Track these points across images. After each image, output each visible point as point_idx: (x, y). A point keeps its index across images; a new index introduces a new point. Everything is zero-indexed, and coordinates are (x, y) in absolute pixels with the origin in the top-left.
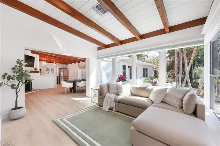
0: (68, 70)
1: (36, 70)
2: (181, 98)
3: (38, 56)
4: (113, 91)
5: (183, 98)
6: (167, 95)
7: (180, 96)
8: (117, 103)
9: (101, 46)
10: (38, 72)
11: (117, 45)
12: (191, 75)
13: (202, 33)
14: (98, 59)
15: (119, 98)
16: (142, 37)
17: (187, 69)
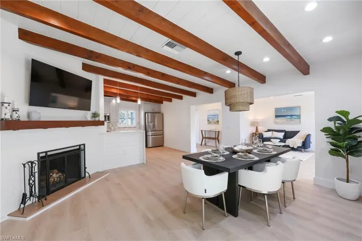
0: (163, 115)
1: (97, 119)
3: (101, 78)
10: (102, 123)
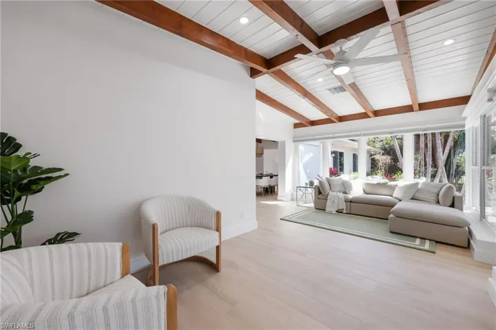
2: (437, 192)
4: (338, 189)
5: (439, 192)
6: (418, 190)
7: (436, 191)
8: (349, 203)
9: (303, 122)
11: (333, 122)
12: (450, 167)
13: (463, 115)
14: (294, 141)
15: (350, 196)
16: (377, 113)
17: (442, 158)
